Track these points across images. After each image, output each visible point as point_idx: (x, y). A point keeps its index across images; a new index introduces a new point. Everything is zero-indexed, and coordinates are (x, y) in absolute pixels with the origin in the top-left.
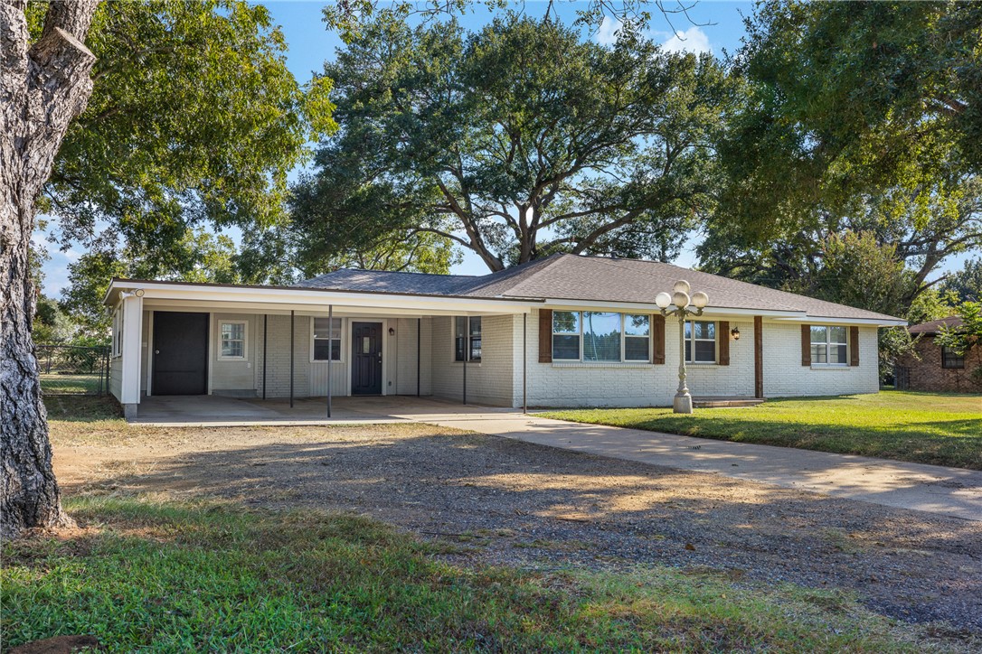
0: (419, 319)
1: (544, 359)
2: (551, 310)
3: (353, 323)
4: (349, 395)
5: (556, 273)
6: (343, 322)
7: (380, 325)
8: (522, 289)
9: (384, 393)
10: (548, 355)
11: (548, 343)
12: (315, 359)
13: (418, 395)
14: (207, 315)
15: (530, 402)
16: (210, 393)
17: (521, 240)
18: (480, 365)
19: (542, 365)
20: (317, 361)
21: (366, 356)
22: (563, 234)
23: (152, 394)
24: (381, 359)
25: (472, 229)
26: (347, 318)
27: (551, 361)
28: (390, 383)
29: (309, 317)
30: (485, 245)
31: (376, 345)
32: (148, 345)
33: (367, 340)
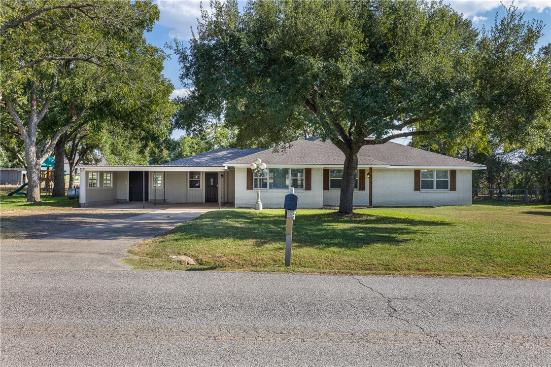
1: (249, 188)
4: (204, 202)
7: (218, 174)
10: (251, 187)
11: (251, 181)
12: (190, 187)
16: (149, 201)
19: (248, 191)
20: (190, 189)
21: (212, 186)
23: (129, 201)
24: (218, 187)
28: (222, 198)
29: (187, 171)
31: (216, 182)
32: (127, 183)
33: (212, 180)
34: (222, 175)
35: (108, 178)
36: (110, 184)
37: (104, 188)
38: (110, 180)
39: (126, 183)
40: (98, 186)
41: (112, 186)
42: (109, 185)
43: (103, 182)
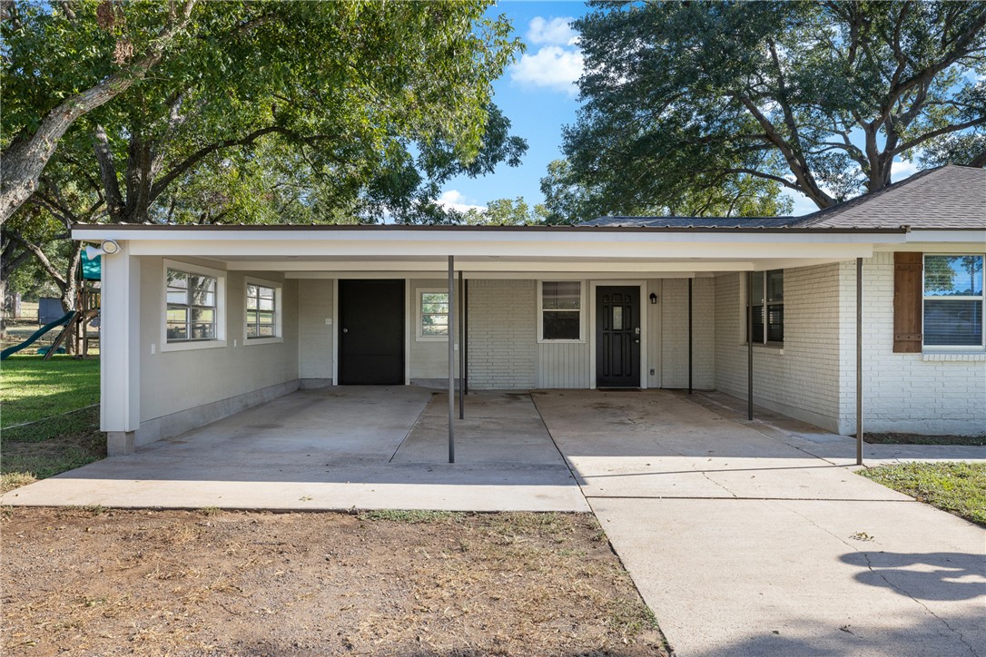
0: (690, 279)
1: (905, 345)
2: (921, 253)
3: (598, 288)
4: (593, 387)
5: (928, 190)
6: (583, 288)
7: (638, 289)
8: (859, 215)
9: (644, 385)
10: (913, 338)
11: (913, 316)
12: (545, 337)
13: (690, 389)
14: (402, 282)
15: (869, 425)
16: (407, 383)
17: (868, 173)
18: (782, 352)
19: (899, 356)
20: (547, 341)
21: (617, 332)
22: (933, 163)
23: (339, 384)
24: (639, 337)
25: (798, 162)
26: (588, 281)
27: (919, 350)
28: (652, 371)
29: (536, 281)
30: (817, 182)
31: (632, 318)
32: (332, 322)
33: (618, 311)
34: (653, 296)
35: (266, 305)
36: (272, 325)
37: (246, 342)
38: (273, 312)
39: (328, 322)
40: (221, 333)
41: (279, 333)
42: (268, 331)
43: (241, 319)
